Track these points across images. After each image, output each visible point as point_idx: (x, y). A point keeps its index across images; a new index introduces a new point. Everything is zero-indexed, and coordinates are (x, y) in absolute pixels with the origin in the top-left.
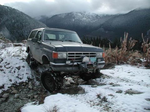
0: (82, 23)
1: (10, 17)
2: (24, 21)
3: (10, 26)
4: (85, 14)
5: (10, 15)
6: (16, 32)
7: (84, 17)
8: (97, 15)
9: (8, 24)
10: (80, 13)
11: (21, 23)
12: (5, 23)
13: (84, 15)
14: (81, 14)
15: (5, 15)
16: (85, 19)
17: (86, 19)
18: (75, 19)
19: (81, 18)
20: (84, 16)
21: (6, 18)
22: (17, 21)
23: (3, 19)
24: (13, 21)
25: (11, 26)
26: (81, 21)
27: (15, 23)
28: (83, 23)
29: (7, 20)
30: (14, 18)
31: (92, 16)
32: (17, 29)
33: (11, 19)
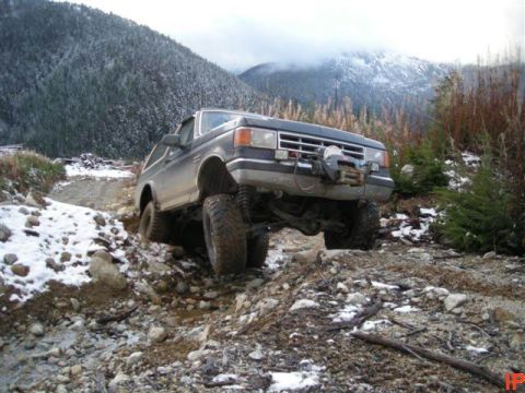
0: (372, 96)
1: (94, 47)
2: (165, 61)
3: (94, 87)
4: (383, 61)
5: (96, 37)
6: (129, 116)
7: (376, 71)
8: (431, 68)
9: (87, 77)
10: (360, 57)
11: (147, 73)
12: (70, 73)
13: (378, 63)
14: (367, 62)
15: (72, 39)
16: (381, 80)
17: (386, 81)
18: (345, 79)
19: (366, 77)
20: (379, 69)
21: (72, 50)
22: (130, 63)
23: (62, 55)
24: (110, 65)
25: (99, 88)
26: (369, 87)
27: (118, 71)
28: (378, 97)
29: (83, 59)
30: (112, 51)
31: (411, 70)
32: (131, 100)
33: (98, 57)
